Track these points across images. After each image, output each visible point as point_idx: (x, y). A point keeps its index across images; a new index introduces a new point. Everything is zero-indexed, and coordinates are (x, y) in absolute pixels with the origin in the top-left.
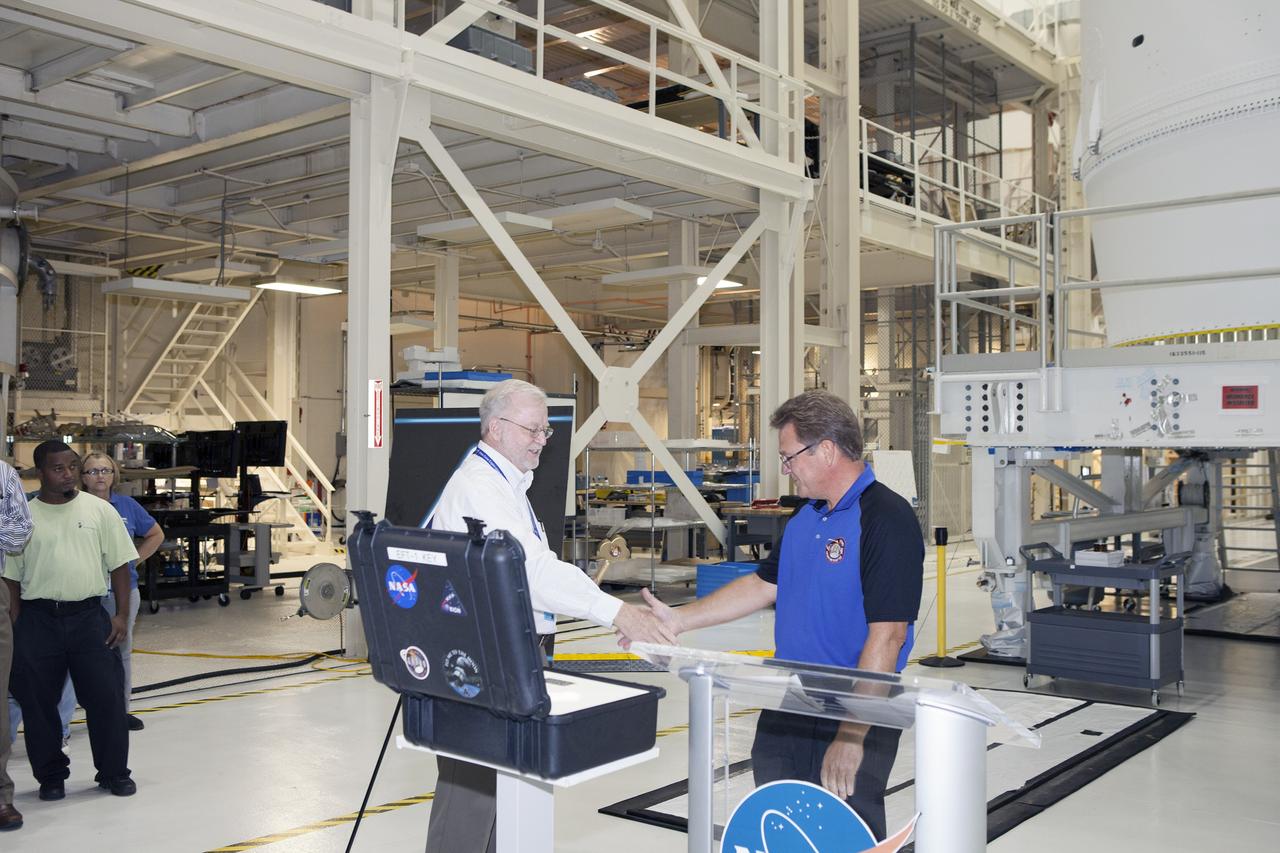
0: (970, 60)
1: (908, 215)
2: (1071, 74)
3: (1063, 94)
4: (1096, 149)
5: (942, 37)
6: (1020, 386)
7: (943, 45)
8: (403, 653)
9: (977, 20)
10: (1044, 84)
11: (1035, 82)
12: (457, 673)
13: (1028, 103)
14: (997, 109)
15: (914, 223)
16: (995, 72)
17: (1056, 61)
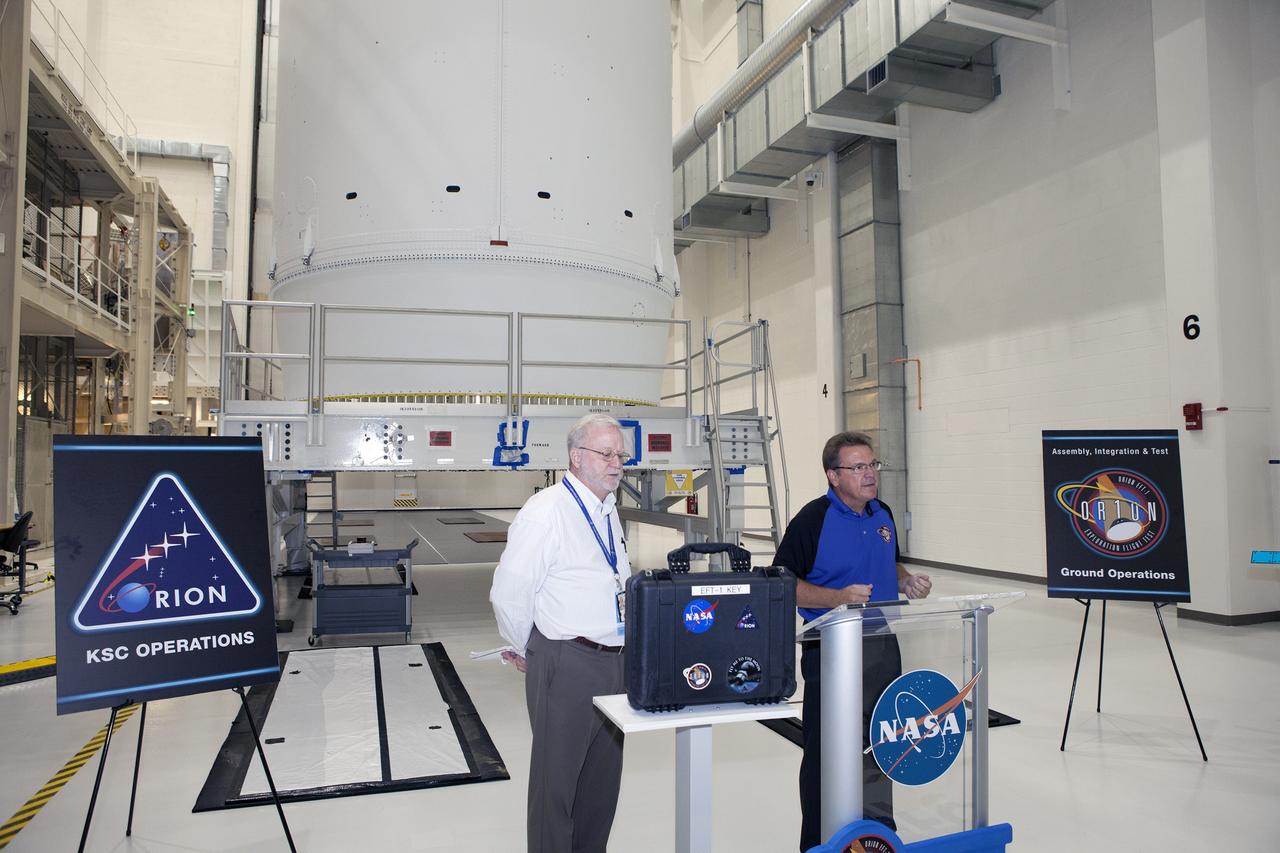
0: (63, 158)
1: (40, 276)
2: (145, 190)
3: (138, 203)
4: (307, 261)
5: (47, 134)
6: (288, 426)
7: (46, 140)
8: (686, 672)
9: (90, 131)
10: (123, 192)
11: (116, 188)
12: (739, 676)
13: (98, 202)
14: (79, 202)
15: (44, 285)
16: (79, 172)
17: (134, 177)
